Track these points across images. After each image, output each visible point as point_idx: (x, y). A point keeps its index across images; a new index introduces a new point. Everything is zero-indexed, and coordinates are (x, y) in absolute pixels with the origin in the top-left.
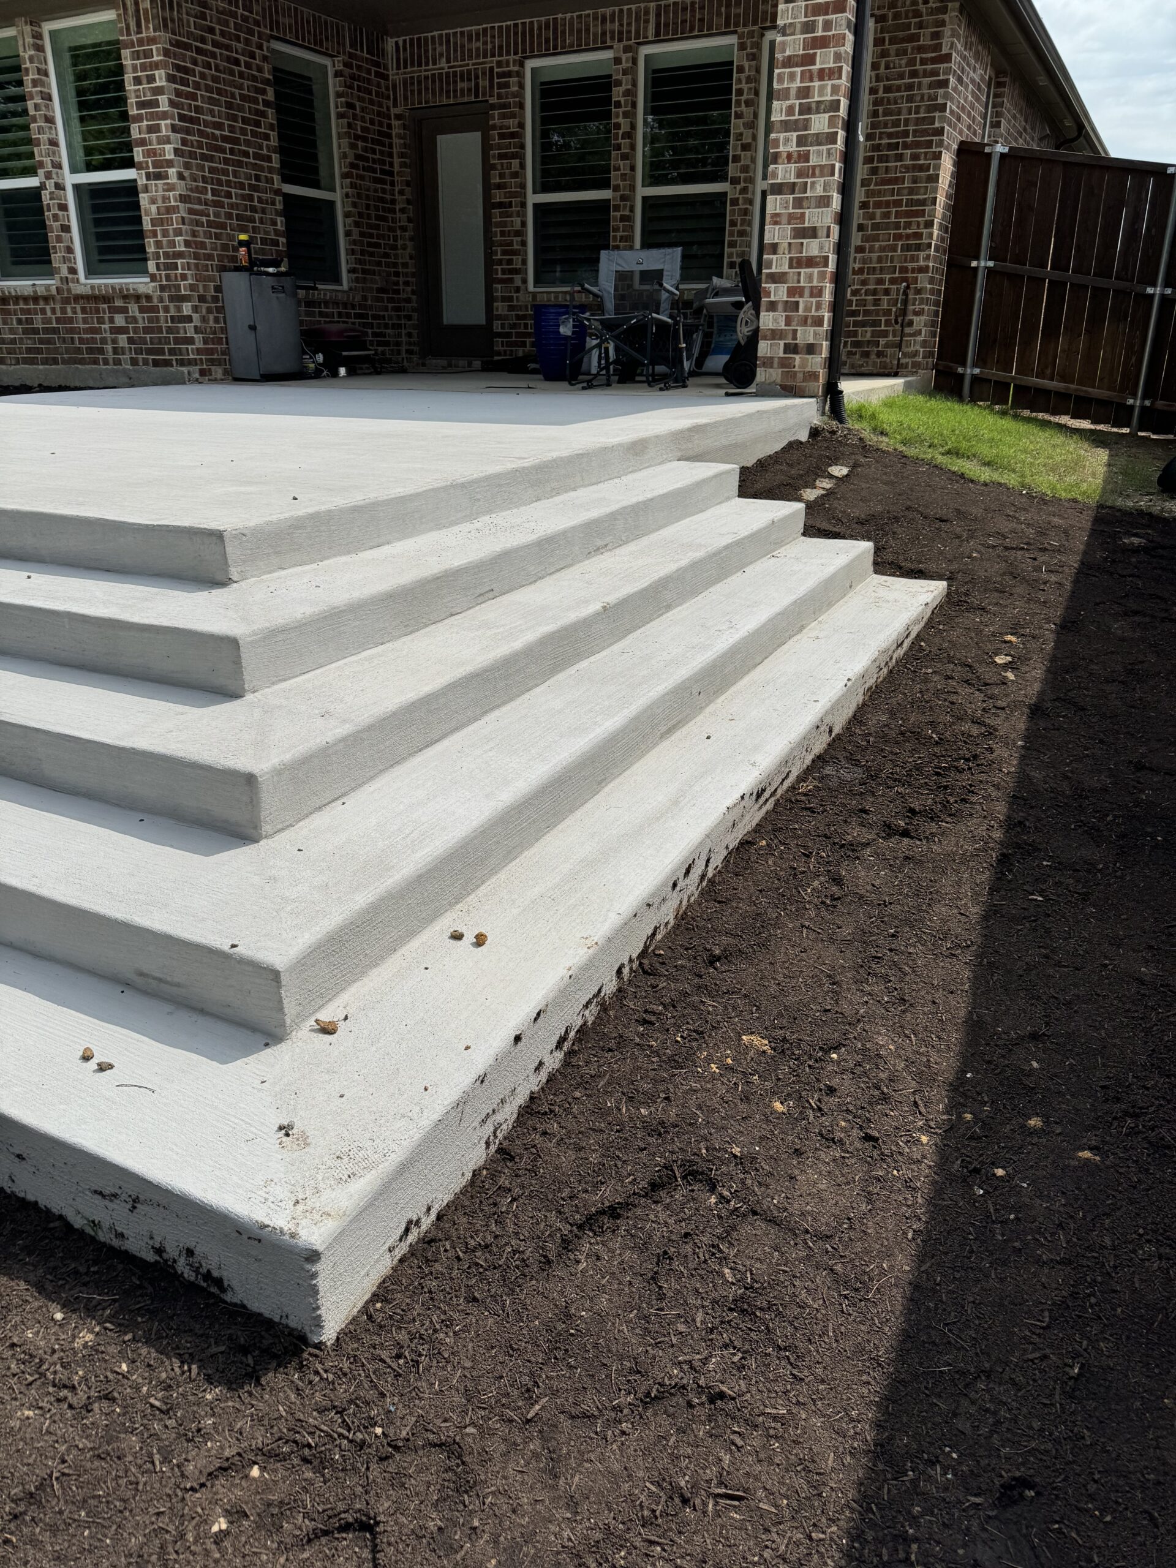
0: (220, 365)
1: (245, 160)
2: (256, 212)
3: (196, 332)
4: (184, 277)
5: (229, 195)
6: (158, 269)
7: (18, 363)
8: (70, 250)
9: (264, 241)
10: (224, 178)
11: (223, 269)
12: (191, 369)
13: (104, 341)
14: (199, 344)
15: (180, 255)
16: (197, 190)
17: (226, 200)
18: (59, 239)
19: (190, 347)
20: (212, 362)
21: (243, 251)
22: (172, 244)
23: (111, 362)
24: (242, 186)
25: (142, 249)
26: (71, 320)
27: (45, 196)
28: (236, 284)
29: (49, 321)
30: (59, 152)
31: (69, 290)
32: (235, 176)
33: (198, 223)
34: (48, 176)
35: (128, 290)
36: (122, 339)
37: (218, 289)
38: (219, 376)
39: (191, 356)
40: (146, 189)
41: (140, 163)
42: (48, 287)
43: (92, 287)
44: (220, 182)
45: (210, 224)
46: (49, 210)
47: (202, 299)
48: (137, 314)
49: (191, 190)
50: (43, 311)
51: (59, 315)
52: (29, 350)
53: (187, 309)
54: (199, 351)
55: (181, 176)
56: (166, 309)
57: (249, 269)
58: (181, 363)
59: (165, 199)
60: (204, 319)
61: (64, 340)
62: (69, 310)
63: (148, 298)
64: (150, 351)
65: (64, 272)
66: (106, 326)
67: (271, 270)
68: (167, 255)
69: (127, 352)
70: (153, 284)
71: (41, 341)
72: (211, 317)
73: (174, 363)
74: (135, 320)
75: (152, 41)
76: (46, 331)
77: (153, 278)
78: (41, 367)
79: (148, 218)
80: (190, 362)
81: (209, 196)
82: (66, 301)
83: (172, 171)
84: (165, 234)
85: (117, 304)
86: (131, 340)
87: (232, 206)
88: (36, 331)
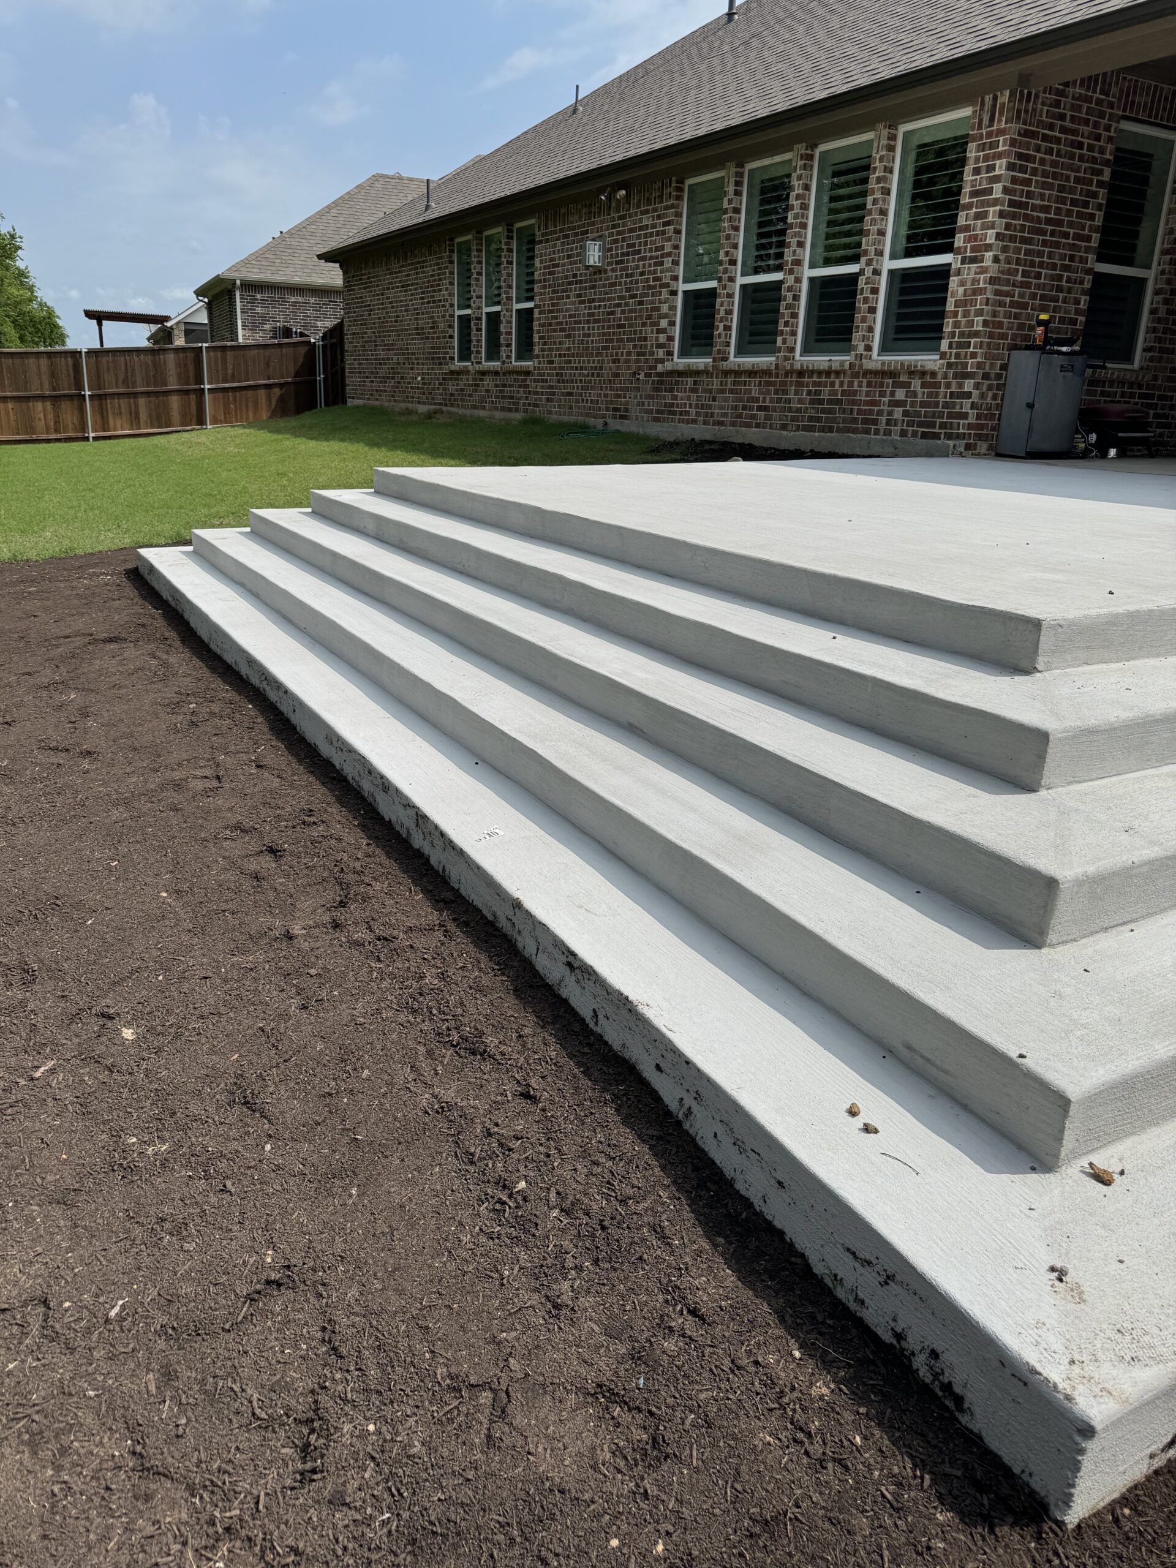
0: (986, 440)
1: (1064, 241)
2: (1062, 292)
3: (972, 408)
4: (974, 355)
5: (1038, 276)
6: (950, 347)
7: (798, 430)
8: (871, 329)
9: (1062, 320)
10: (1037, 259)
11: (1014, 347)
12: (957, 442)
13: (880, 413)
14: (972, 420)
15: (976, 334)
16: (1010, 272)
17: (1034, 281)
18: (864, 319)
19: (962, 422)
20: (980, 437)
21: (1040, 330)
22: (971, 323)
23: (882, 432)
24: (1054, 267)
25: (940, 328)
26: (855, 393)
27: (862, 280)
28: (1025, 362)
29: (835, 393)
30: (884, 241)
31: (861, 366)
32: (1049, 257)
33: (1001, 304)
34: (869, 263)
35: (916, 366)
36: (898, 413)
37: (1004, 367)
38: (983, 450)
39: (961, 431)
40: (958, 272)
41: (959, 248)
42: (842, 363)
43: (883, 363)
44: (1032, 264)
45: (1012, 304)
46: (862, 294)
47: (986, 376)
48: (919, 390)
49: (1003, 272)
50: (833, 384)
51: (845, 388)
52: (811, 419)
53: (968, 385)
54: (970, 427)
55: (996, 259)
56: (948, 385)
57: (1041, 348)
58: (949, 437)
59: (975, 281)
60: (983, 396)
61: (844, 411)
62: (856, 384)
63: (933, 374)
64: (921, 424)
65: (861, 349)
66: (886, 400)
67: (1064, 349)
68: (962, 335)
69: (899, 425)
70: (941, 361)
71: (824, 411)
72: (990, 394)
73: (942, 436)
74: (915, 394)
75: (1001, 132)
76: (830, 402)
77: (943, 356)
78: (817, 434)
79: (953, 300)
80: (959, 436)
81: (1019, 278)
82: (855, 375)
83: (989, 255)
84: (966, 314)
85: (901, 379)
86: (906, 413)
87: (1038, 286)
88: (821, 402)
